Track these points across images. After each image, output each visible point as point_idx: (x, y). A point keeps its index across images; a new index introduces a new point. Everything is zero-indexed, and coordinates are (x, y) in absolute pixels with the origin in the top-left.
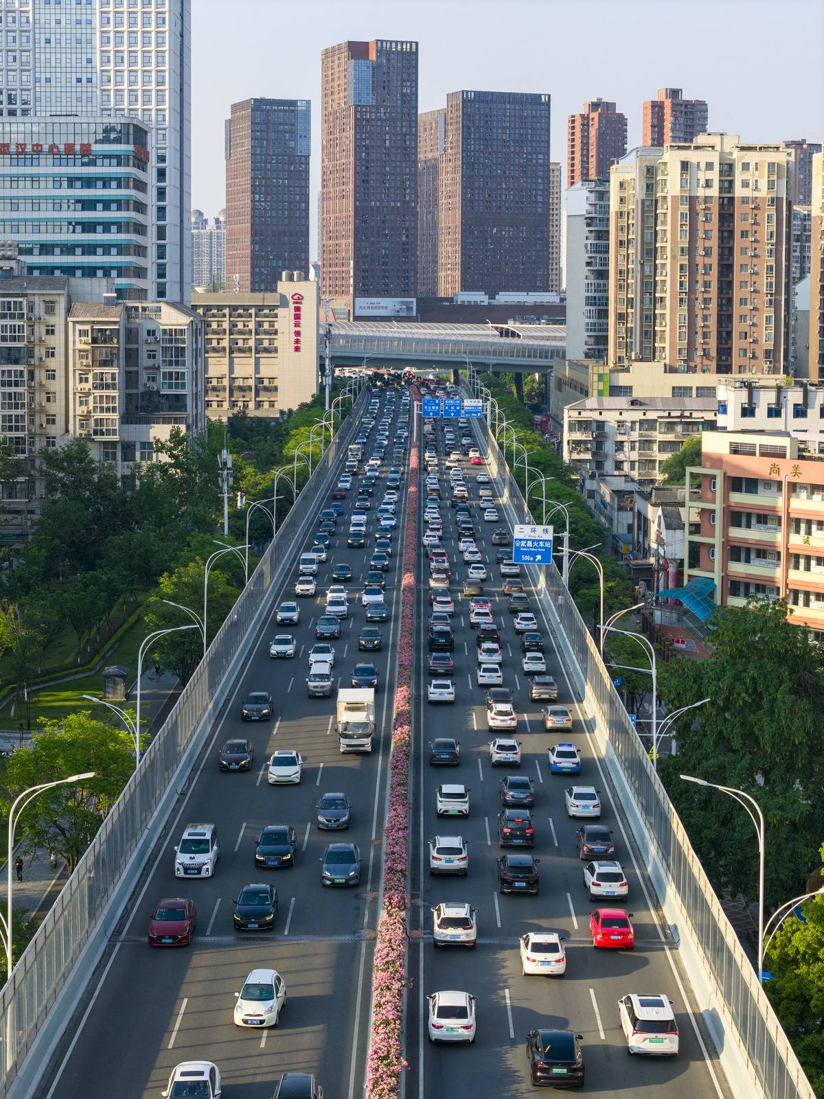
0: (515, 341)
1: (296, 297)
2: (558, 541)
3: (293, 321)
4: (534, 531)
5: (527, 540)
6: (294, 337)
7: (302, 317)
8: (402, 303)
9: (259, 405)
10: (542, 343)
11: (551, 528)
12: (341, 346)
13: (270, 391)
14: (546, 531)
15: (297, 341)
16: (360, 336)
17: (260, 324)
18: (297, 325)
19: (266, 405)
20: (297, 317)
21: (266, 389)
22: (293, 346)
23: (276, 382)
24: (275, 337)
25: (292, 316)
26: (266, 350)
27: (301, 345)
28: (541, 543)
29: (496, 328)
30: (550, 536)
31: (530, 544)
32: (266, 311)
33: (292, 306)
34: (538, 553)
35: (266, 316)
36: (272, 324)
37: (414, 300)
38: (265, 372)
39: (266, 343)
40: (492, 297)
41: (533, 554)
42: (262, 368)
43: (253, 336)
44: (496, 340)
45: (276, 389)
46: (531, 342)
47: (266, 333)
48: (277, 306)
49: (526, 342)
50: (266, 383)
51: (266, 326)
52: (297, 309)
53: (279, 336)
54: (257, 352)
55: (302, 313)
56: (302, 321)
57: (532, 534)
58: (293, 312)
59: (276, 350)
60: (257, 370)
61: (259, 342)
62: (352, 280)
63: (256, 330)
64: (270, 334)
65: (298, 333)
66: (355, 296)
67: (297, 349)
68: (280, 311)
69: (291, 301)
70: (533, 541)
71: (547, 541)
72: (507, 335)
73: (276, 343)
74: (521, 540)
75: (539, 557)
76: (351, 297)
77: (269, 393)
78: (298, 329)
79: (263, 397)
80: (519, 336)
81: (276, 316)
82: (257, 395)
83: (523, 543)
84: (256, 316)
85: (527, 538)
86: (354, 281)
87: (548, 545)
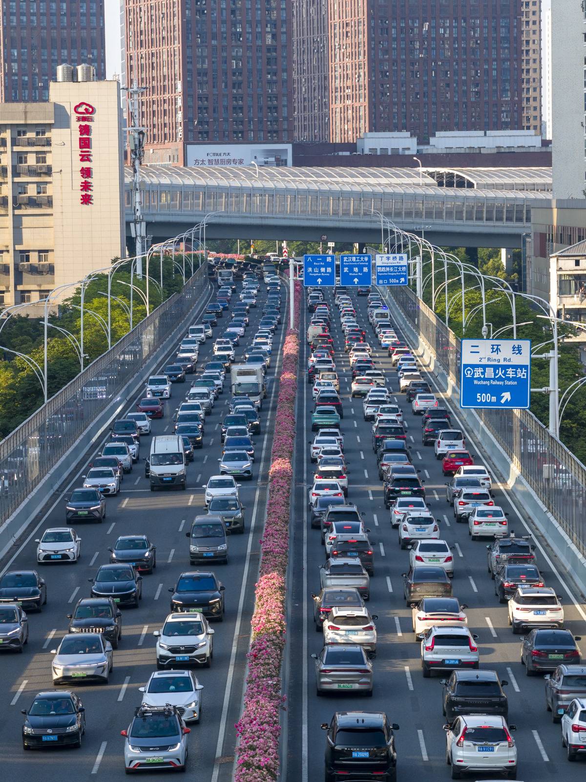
0: (464, 192)
1: (82, 109)
2: (540, 367)
3: (77, 151)
4: (496, 349)
5: (484, 367)
6: (79, 180)
7: (94, 143)
8: (269, 153)
9: (22, 297)
10: (511, 195)
11: (526, 345)
12: (162, 207)
13: (40, 273)
14: (518, 350)
15: (86, 186)
16: (195, 186)
17: (20, 158)
18: (85, 158)
19: (35, 297)
20: (85, 143)
21: (34, 270)
22: (79, 194)
23: (51, 258)
24: (47, 179)
25: (76, 143)
26: (33, 203)
27: (94, 193)
28: (510, 371)
29: (432, 175)
30: (524, 359)
31: (490, 373)
32: (31, 135)
33: (75, 125)
34: (506, 389)
35: (30, 143)
36: (41, 157)
37: (289, 147)
38: (31, 240)
39: (32, 191)
40: (423, 141)
41: (497, 391)
42: (26, 234)
43: (9, 179)
44: (431, 192)
45: (51, 269)
46: (491, 194)
47: (32, 172)
48: (50, 126)
49: (482, 194)
50: (34, 259)
51: (31, 160)
52: (85, 130)
53: (55, 178)
54: (17, 205)
55: (93, 136)
56: (94, 151)
57: (494, 356)
58: (77, 135)
59: (49, 203)
60: (18, 238)
61: (20, 188)
62: (180, 115)
63: (14, 168)
64: (39, 175)
65: (87, 172)
66: (186, 142)
67: (86, 200)
68: (55, 135)
69: (74, 116)
70: (496, 367)
71: (521, 367)
72: (450, 184)
73: (50, 191)
74: (474, 366)
75: (507, 396)
76: (180, 145)
77: (39, 278)
78: (86, 165)
79: (30, 284)
80: (470, 185)
81: (48, 143)
82: (18, 280)
83: (478, 373)
84: (14, 143)
85: (485, 362)
86: (185, 116)
87: (521, 374)
